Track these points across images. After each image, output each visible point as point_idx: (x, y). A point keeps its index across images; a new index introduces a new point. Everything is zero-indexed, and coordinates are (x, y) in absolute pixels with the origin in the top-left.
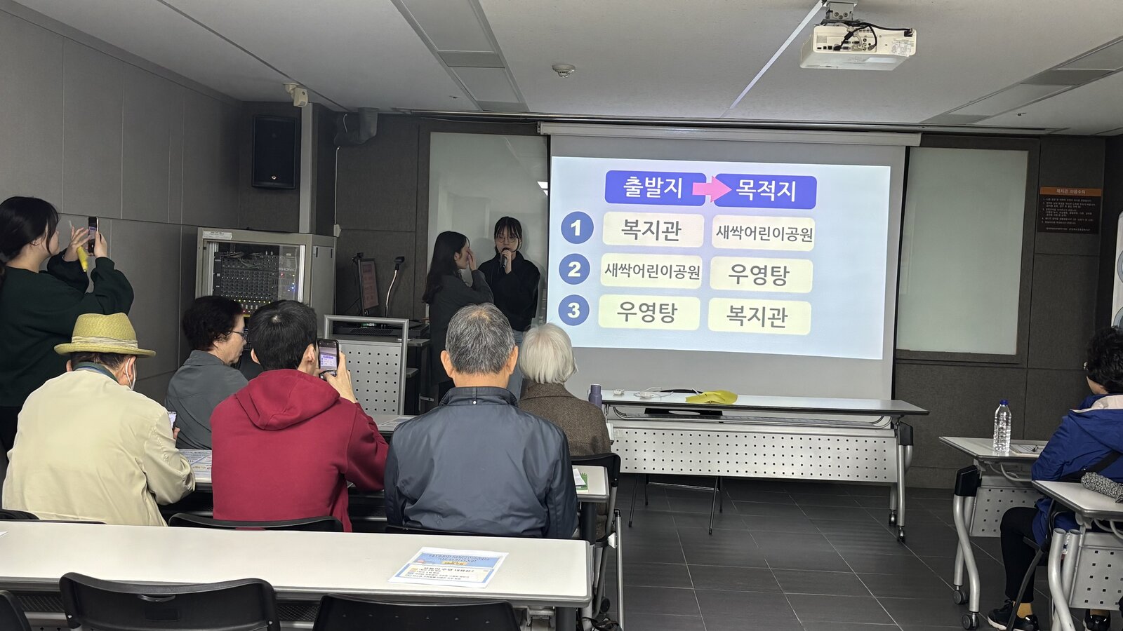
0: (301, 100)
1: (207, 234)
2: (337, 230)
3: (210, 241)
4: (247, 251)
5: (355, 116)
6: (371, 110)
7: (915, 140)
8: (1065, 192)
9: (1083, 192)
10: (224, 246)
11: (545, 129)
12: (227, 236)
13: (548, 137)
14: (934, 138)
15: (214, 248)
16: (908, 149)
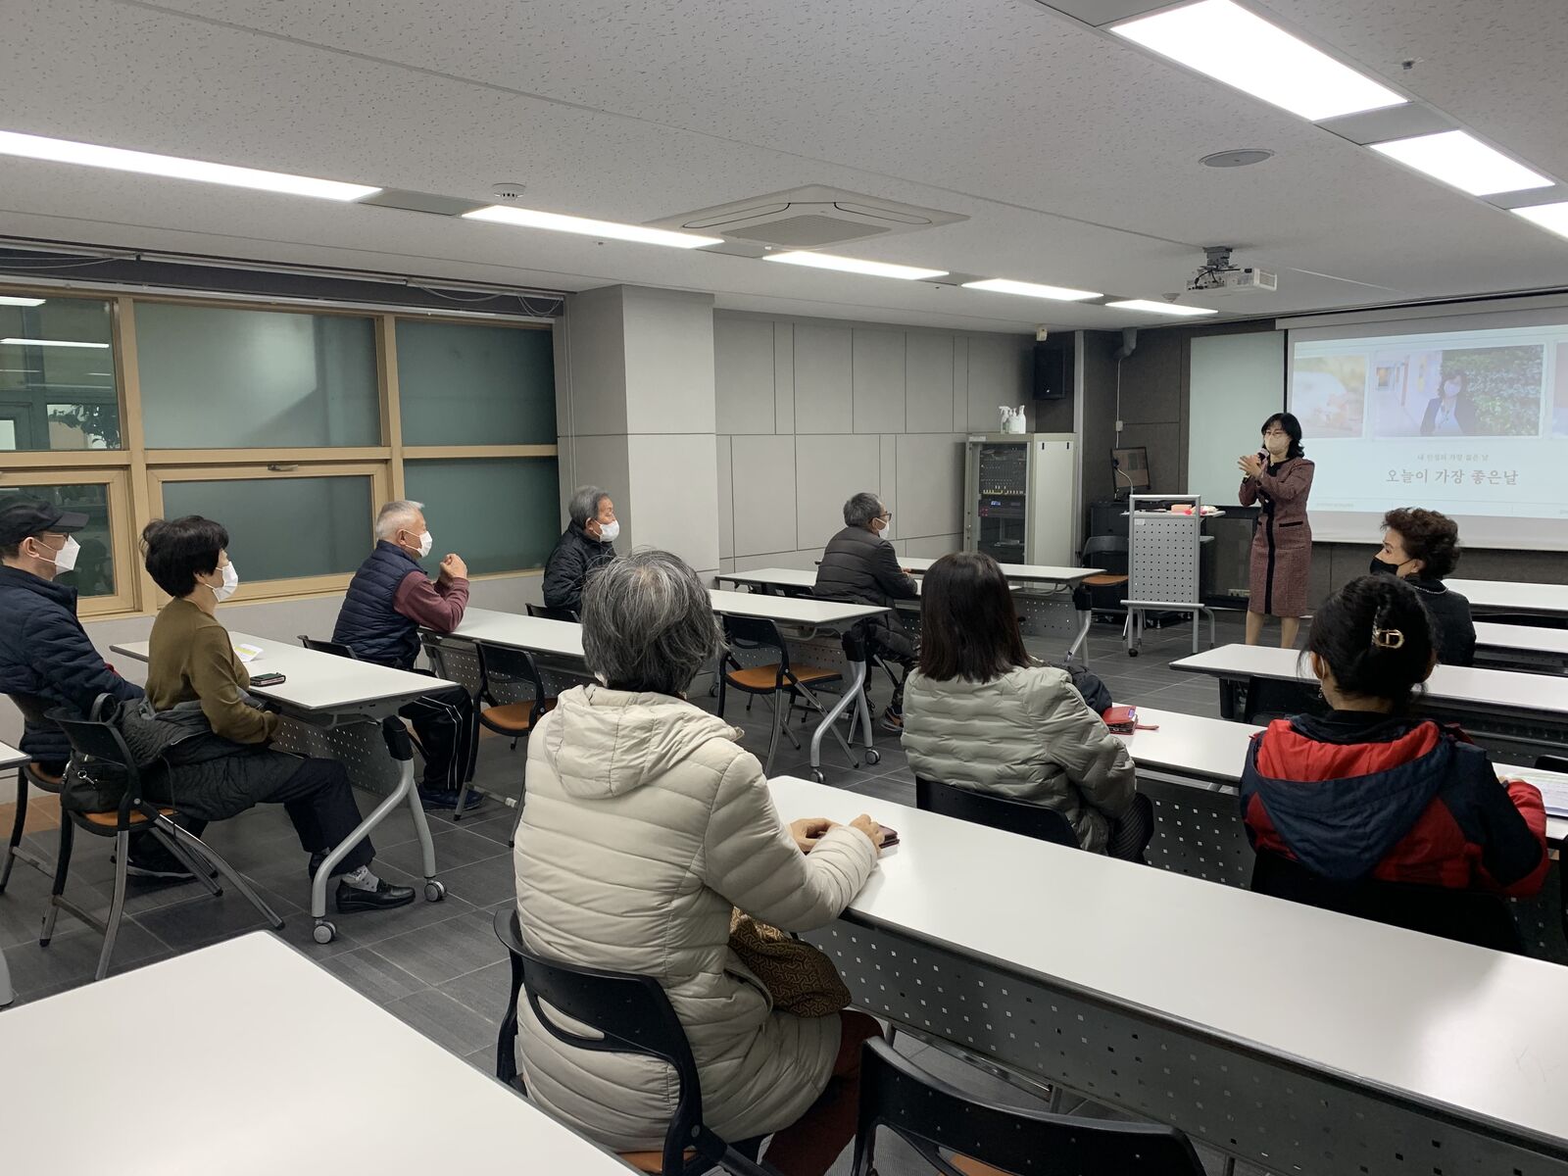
0: (1041, 336)
1: (974, 438)
2: (1119, 426)
6: (1130, 329)
11: (1280, 324)
12: (983, 439)
13: (1286, 331)
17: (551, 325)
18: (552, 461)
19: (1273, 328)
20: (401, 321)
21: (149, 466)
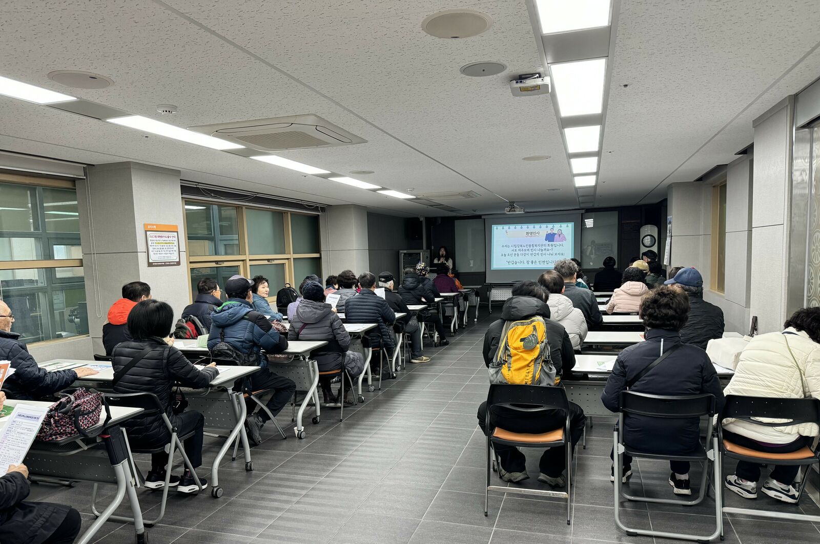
0: (422, 219)
1: (401, 251)
2: (433, 247)
4: (410, 255)
5: (436, 218)
6: (439, 217)
7: (583, 211)
8: (629, 221)
9: (632, 222)
10: (405, 254)
11: (483, 217)
12: (405, 252)
13: (485, 219)
14: (589, 210)
15: (403, 254)
16: (581, 214)
17: (319, 215)
18: (320, 258)
19: (481, 218)
20: (292, 214)
21: (250, 260)
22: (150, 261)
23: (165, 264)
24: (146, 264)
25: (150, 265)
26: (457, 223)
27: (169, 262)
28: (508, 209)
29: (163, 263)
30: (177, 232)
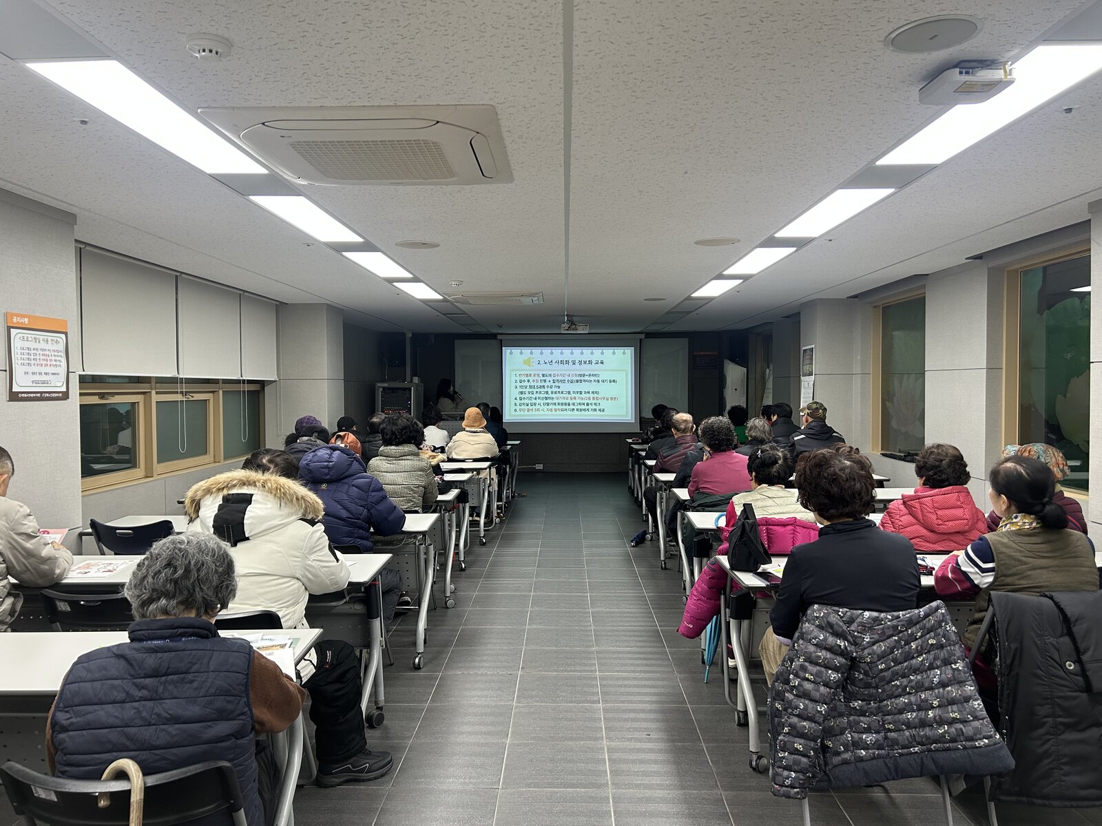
0: (408, 336)
1: (379, 385)
3: (380, 387)
4: (393, 390)
5: (425, 336)
6: (432, 333)
7: (643, 336)
8: (703, 353)
9: (710, 353)
10: (384, 388)
11: (499, 337)
12: (386, 385)
13: (501, 340)
14: (649, 335)
15: (381, 389)
16: (640, 339)
22: (15, 389)
23: (42, 397)
24: (6, 396)
25: (14, 397)
26: (457, 342)
27: (49, 393)
28: (566, 326)
29: (39, 395)
30: (66, 334)
